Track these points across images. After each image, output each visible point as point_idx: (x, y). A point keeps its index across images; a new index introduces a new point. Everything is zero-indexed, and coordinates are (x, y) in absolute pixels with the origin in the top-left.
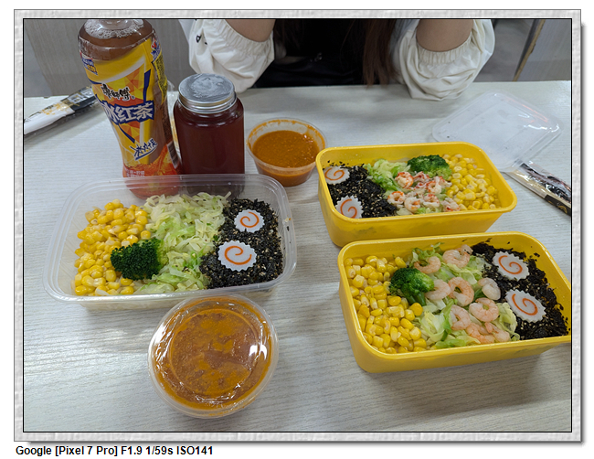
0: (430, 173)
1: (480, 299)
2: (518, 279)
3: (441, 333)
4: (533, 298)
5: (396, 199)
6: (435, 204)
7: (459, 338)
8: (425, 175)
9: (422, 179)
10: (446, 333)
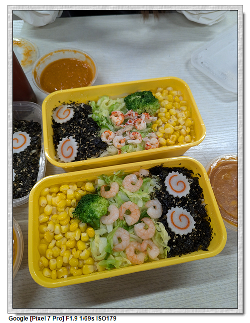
0: (139, 111)
1: (144, 220)
2: (180, 197)
3: (104, 255)
4: (188, 214)
5: (107, 137)
6: (137, 141)
7: (117, 258)
8: (134, 113)
9: (131, 117)
10: (108, 255)
